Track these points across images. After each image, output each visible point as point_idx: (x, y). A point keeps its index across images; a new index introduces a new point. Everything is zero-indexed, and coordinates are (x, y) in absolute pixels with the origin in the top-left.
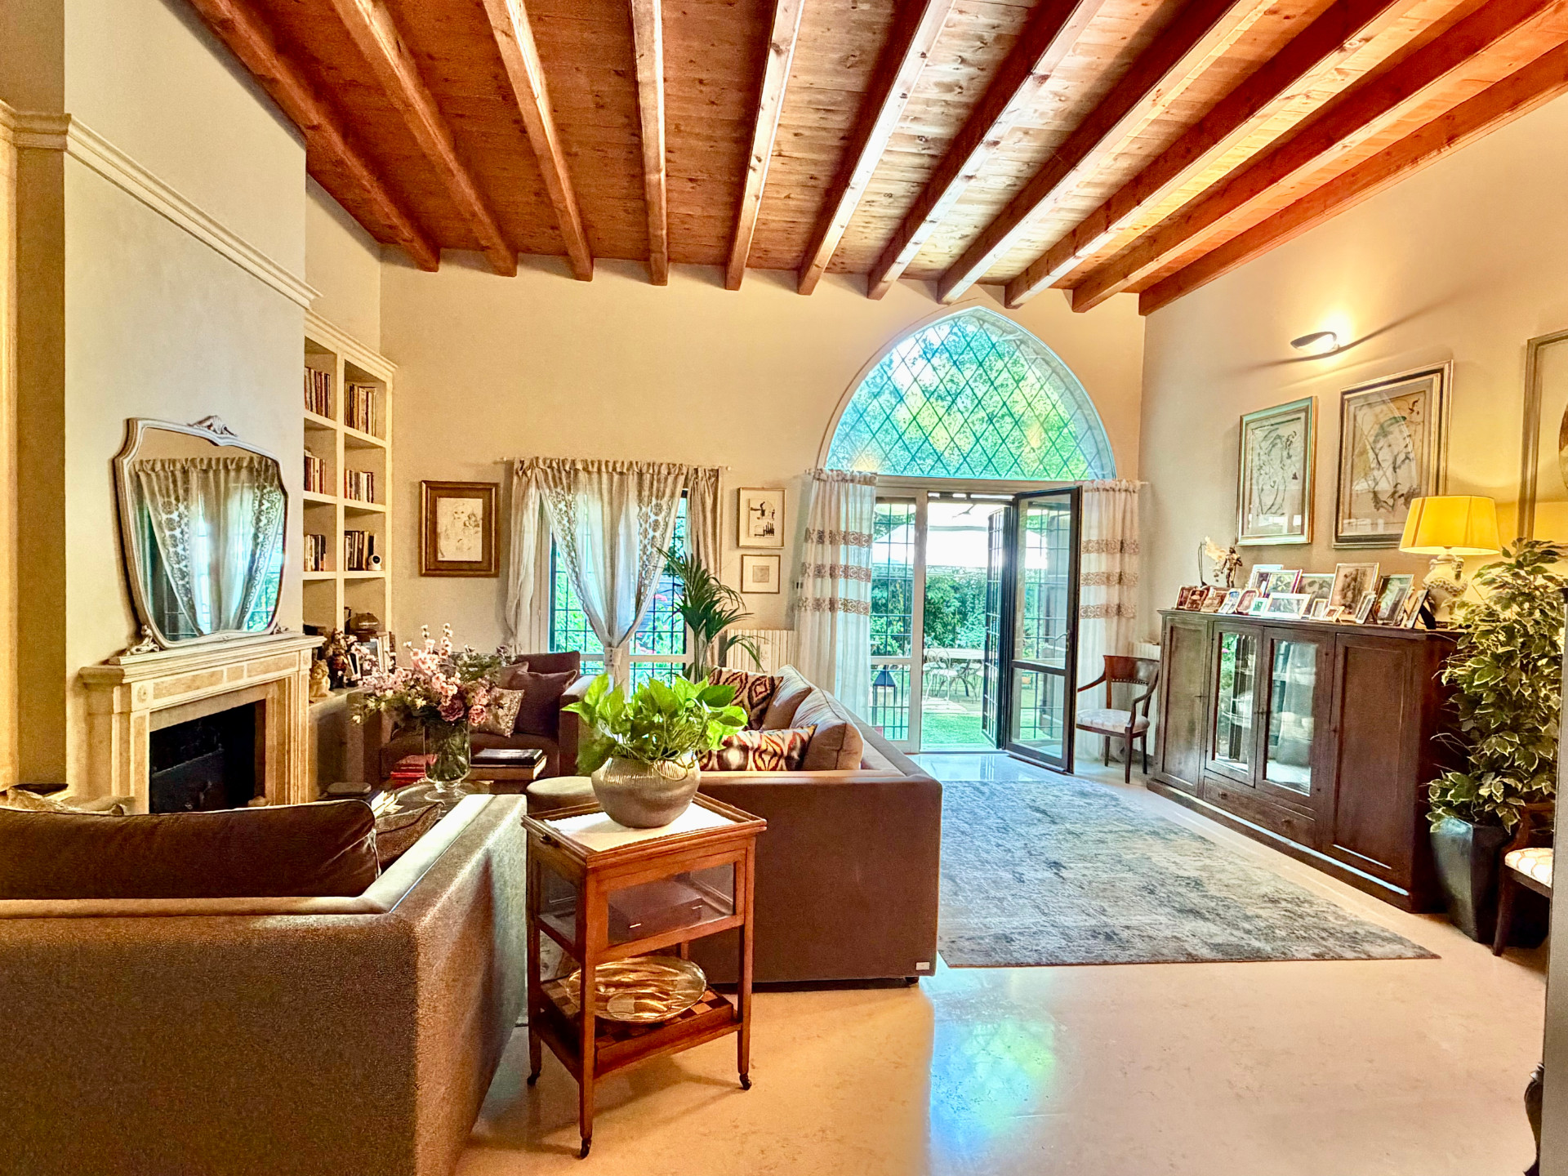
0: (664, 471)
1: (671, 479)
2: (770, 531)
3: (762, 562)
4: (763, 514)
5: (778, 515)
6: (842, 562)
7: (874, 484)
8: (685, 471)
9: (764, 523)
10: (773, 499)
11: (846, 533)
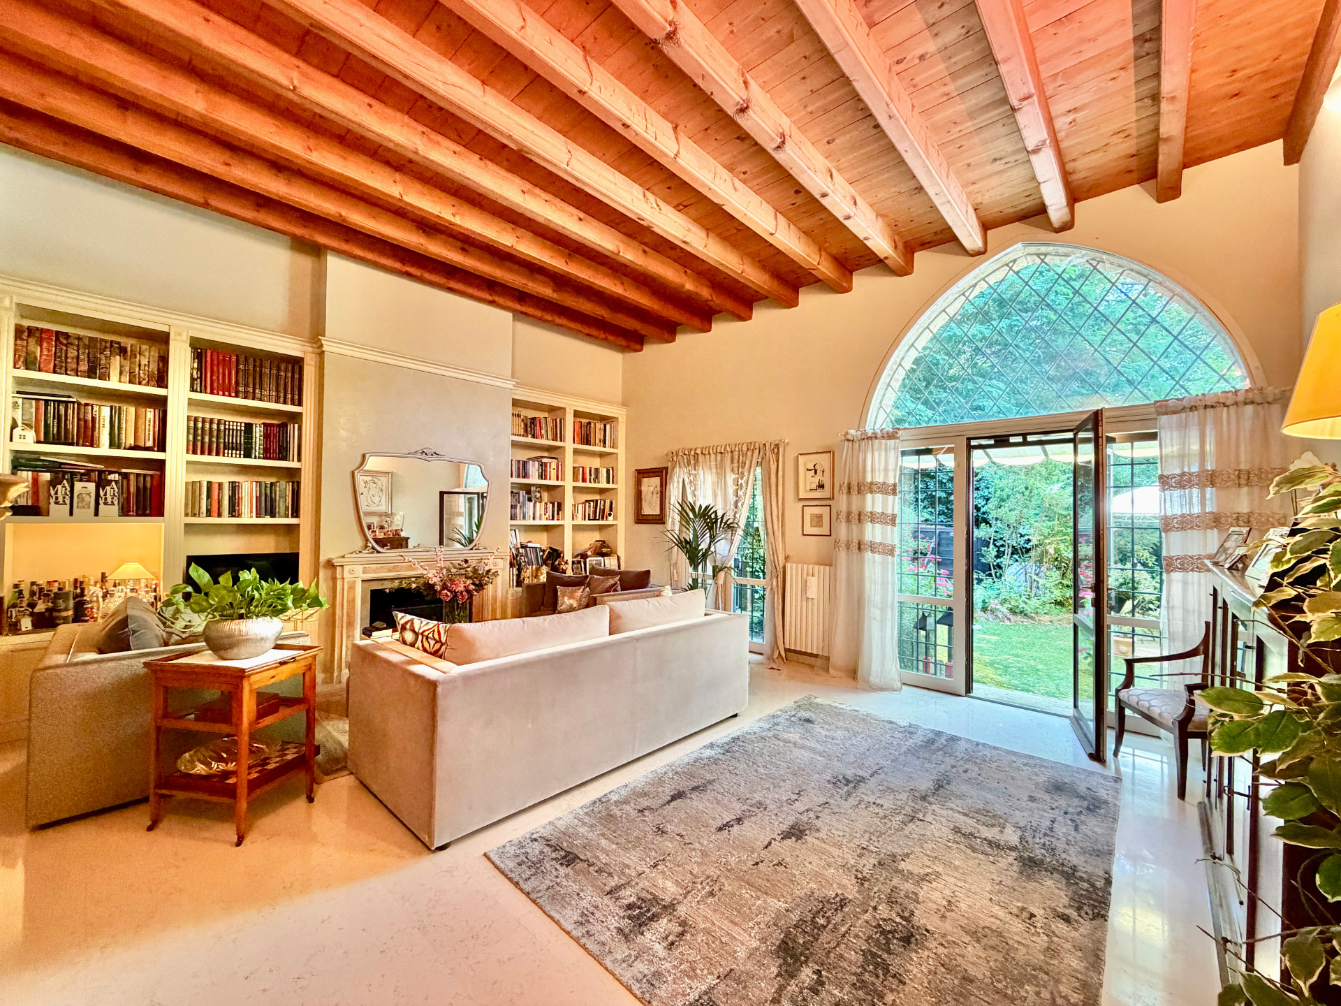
0: (745, 449)
1: (749, 453)
2: (821, 486)
3: (817, 511)
4: (816, 473)
5: (827, 473)
6: (869, 509)
7: (898, 438)
8: (757, 446)
9: (816, 480)
10: (824, 461)
11: (872, 483)
